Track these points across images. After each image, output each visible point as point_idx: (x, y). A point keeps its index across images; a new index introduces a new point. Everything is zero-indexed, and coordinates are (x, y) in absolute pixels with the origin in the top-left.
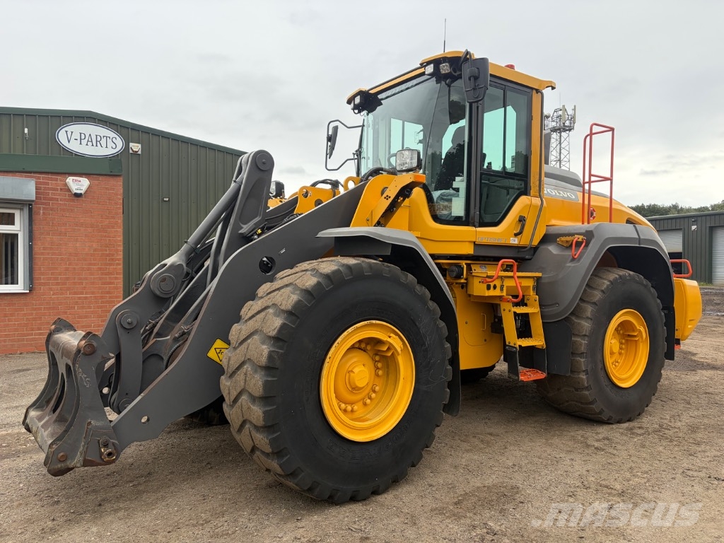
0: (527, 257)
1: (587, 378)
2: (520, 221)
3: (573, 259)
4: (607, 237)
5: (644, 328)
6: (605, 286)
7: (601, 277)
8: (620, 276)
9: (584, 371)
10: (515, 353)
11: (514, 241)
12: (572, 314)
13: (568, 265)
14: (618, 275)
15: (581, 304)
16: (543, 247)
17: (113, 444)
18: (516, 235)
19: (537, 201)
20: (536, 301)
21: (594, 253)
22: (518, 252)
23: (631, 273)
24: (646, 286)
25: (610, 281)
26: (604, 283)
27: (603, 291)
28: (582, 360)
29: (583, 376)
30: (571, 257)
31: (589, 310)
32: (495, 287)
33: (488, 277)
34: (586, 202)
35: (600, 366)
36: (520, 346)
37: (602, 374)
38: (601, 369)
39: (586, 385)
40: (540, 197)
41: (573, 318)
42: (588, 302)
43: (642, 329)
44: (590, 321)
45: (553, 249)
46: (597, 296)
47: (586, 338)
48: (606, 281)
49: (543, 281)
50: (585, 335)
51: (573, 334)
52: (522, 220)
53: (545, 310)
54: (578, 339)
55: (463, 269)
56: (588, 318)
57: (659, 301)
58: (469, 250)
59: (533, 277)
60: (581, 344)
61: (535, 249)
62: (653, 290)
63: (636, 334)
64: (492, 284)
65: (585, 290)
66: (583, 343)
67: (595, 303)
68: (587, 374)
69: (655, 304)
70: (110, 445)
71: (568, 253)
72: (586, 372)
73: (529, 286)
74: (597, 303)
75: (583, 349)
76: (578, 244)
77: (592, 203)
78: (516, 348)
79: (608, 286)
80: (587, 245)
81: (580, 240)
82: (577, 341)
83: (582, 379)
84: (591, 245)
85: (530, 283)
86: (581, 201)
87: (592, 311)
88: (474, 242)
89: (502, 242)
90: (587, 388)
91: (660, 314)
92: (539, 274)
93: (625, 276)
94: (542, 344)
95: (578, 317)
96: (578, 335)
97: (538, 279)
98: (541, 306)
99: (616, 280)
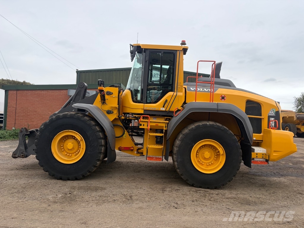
2: (165, 101)
4: (192, 108)
5: (222, 149)
11: (163, 109)
17: (24, 153)
20: (164, 131)
21: (183, 114)
22: (168, 113)
32: (144, 125)
58: (142, 112)
59: (165, 123)
70: (23, 153)
73: (164, 126)
81: (180, 109)
88: (144, 109)
89: (157, 109)
92: (168, 122)
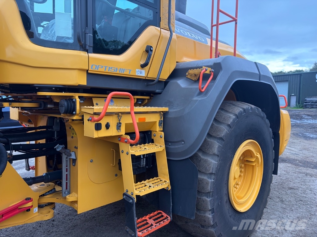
0: (157, 91)
1: (213, 217)
2: (147, 51)
3: (201, 93)
4: (234, 70)
5: (260, 154)
6: (231, 120)
7: (227, 111)
8: (244, 110)
9: (210, 210)
10: (131, 204)
11: (141, 72)
12: (200, 150)
13: (195, 99)
14: (243, 108)
15: (209, 140)
16: (172, 81)
18: (143, 66)
19: (166, 33)
20: (161, 137)
21: (222, 86)
22: (147, 85)
23: (253, 106)
24: (262, 118)
25: (236, 115)
26: (230, 117)
27: (229, 126)
28: (209, 200)
29: (209, 215)
30: (198, 91)
31: (216, 146)
32: (108, 126)
33: (95, 114)
34: (214, 46)
35: (225, 199)
36: (138, 197)
37: (227, 207)
38: (226, 202)
39: (212, 223)
40: (170, 30)
41: (200, 154)
42: (215, 138)
43: (259, 156)
44: (216, 158)
45: (181, 83)
46: (224, 131)
47: (213, 177)
48: (232, 115)
49: (170, 116)
50: (211, 174)
51: (200, 171)
52: (149, 50)
53: (171, 147)
54: (205, 178)
55: (75, 103)
56: (214, 154)
57: (271, 130)
59: (160, 112)
60: (207, 183)
61: (166, 83)
62: (267, 121)
63: (253, 160)
64: (103, 123)
65: (212, 124)
66: (209, 182)
67: (221, 139)
68: (213, 212)
69: (268, 132)
71: (196, 86)
72: (213, 211)
73: (156, 122)
74: (224, 138)
75: (209, 188)
76: (206, 77)
77: (219, 48)
78: (132, 199)
79: (234, 120)
80: (214, 78)
81: (208, 72)
82: (203, 179)
83: (208, 218)
84: (218, 78)
85: (156, 119)
86: (209, 44)
87: (219, 146)
88: (87, 71)
89: (127, 73)
90: (213, 226)
91: (271, 140)
92: (165, 109)
93: (248, 109)
94: (166, 186)
95: (204, 153)
96: (205, 174)
97: (165, 114)
98: (166, 142)
99: (240, 113)
